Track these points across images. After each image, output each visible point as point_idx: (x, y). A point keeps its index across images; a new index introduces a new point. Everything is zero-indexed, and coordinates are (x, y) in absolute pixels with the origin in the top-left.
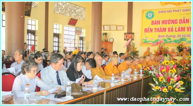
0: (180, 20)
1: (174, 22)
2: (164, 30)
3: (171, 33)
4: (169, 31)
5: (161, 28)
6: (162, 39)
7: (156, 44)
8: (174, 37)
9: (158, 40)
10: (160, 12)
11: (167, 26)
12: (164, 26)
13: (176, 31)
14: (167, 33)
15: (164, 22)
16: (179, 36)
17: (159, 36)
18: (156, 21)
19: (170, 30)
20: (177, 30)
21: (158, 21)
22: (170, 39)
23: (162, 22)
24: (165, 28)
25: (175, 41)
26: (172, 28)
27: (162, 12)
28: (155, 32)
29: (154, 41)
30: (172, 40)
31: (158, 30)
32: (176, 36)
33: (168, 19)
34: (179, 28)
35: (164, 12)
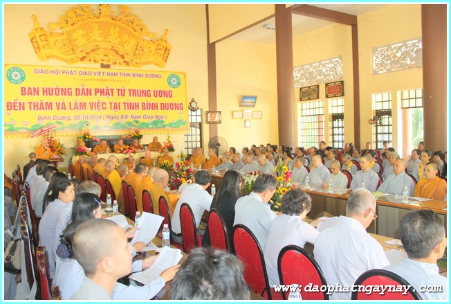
0: (76, 89)
1: (66, 92)
2: (49, 106)
3: (61, 113)
4: (58, 109)
5: (42, 103)
6: (45, 123)
7: (39, 134)
8: (69, 119)
9: (37, 125)
10: (36, 72)
11: (54, 99)
12: (47, 99)
13: (71, 109)
14: (54, 112)
15: (46, 91)
16: (77, 117)
17: (40, 118)
18: (30, 88)
19: (61, 106)
20: (73, 107)
21: (34, 88)
22: (60, 123)
23: (44, 91)
24: (51, 103)
25: (71, 126)
26: (63, 103)
27: (42, 72)
28: (30, 109)
29: (29, 127)
30: (64, 125)
31: (36, 106)
32: (72, 118)
33: (56, 87)
34: (76, 103)
35: (46, 72)
